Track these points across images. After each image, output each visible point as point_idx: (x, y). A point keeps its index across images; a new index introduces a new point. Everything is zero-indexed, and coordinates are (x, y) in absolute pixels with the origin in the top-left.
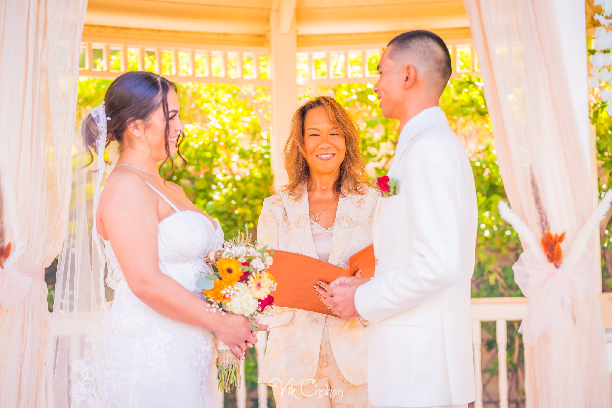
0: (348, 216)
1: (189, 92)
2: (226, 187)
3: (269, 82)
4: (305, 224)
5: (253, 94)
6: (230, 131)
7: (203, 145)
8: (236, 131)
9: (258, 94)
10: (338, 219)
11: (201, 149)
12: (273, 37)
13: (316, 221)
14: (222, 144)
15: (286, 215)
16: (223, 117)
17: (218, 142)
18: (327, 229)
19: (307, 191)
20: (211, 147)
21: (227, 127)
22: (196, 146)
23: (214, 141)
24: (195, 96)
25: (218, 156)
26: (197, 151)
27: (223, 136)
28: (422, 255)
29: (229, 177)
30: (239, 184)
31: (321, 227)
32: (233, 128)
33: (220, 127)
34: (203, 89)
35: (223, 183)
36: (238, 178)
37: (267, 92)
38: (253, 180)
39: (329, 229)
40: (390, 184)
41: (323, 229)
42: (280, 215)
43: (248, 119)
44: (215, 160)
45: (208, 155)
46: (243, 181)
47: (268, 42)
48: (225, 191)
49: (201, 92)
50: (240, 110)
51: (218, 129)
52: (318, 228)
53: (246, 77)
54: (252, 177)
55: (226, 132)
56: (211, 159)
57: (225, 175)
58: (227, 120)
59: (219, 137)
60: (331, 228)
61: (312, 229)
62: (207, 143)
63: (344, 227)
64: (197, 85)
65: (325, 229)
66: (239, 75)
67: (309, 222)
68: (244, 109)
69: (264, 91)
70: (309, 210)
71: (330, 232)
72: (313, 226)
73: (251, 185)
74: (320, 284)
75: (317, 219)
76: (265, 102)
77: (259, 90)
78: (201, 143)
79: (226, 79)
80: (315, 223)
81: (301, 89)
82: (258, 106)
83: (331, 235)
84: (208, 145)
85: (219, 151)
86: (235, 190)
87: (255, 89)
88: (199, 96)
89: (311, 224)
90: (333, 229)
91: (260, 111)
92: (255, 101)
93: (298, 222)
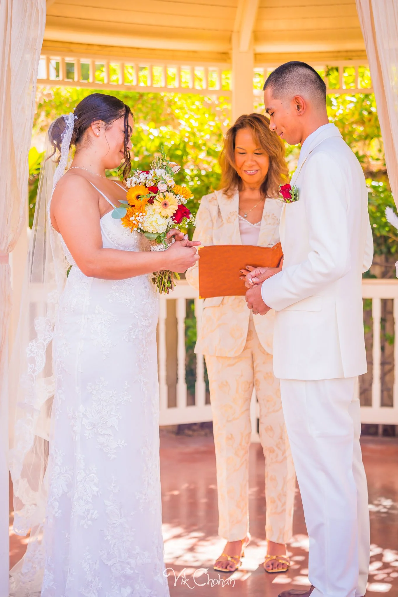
0: (273, 214)
1: (166, 99)
2: (192, 180)
3: (230, 92)
4: (235, 220)
5: (216, 102)
6: (197, 133)
7: (175, 144)
8: (202, 134)
9: (220, 103)
10: (265, 217)
11: (173, 148)
12: (234, 55)
13: (245, 218)
14: (191, 144)
15: (219, 212)
16: (192, 121)
17: (188, 142)
18: (254, 225)
19: (238, 191)
20: (182, 146)
21: (195, 130)
22: (169, 146)
23: (184, 142)
24: (170, 103)
25: (187, 154)
26: (169, 150)
27: (192, 138)
28: (317, 252)
29: (195, 172)
30: (204, 179)
31: (249, 222)
32: (200, 131)
33: (189, 129)
34: (177, 98)
35: (191, 177)
36: (203, 173)
37: (228, 101)
38: (215, 176)
39: (255, 224)
40: (293, 192)
41: (250, 224)
42: (215, 213)
43: (212, 123)
44: (184, 158)
45: (179, 153)
46: (207, 176)
47: (230, 58)
48: (191, 184)
49: (176, 99)
50: (207, 115)
51: (188, 132)
52: (247, 224)
53: (210, 89)
54: (213, 174)
55: (194, 134)
56: (181, 157)
57: (192, 170)
58: (195, 124)
59: (189, 137)
60: (258, 224)
61: (240, 224)
62: (178, 143)
63: (270, 224)
64: (172, 94)
65: (252, 225)
66: (204, 87)
67: (238, 219)
68: (209, 115)
69: (225, 100)
70: (239, 208)
71: (258, 227)
72: (241, 222)
73: (213, 180)
74: (248, 268)
75: (245, 216)
76: (226, 110)
77: (222, 99)
78: (173, 143)
79: (193, 90)
80: (244, 219)
81: (257, 99)
82: (220, 113)
83: (259, 230)
84: (180, 144)
85: (188, 150)
86: (199, 183)
87: (218, 99)
88: (175, 103)
89: (240, 220)
90: (260, 225)
91: (222, 118)
92: (218, 109)
93: (229, 218)
